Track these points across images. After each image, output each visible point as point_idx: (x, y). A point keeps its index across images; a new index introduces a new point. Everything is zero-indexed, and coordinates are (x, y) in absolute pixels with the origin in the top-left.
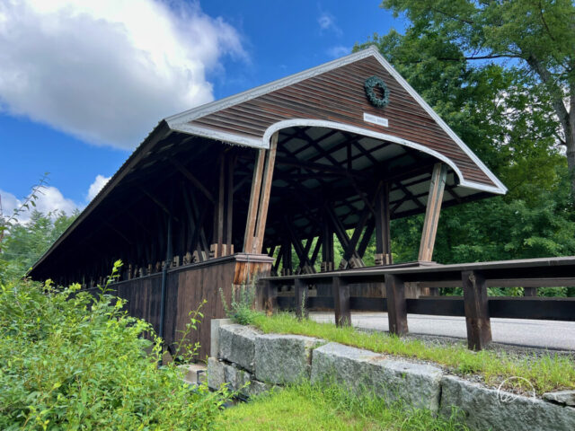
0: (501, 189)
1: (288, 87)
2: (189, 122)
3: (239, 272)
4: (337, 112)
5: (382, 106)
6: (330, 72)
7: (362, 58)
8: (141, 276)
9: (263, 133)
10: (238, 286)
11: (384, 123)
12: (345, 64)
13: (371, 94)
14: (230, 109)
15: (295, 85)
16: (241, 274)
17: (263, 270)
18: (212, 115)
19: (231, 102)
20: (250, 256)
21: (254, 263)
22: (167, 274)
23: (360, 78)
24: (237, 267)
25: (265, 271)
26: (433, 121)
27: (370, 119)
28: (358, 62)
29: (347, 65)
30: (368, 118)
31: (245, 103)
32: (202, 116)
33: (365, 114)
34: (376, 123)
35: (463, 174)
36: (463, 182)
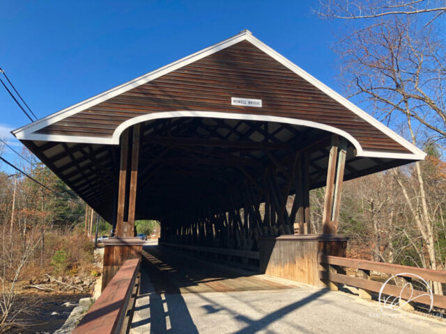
0: (419, 155)
1: (142, 85)
3: (108, 255)
4: (200, 101)
7: (231, 44)
9: (114, 131)
12: (211, 54)
16: (111, 256)
25: (136, 253)
27: (239, 102)
33: (233, 99)
34: (247, 105)
35: (361, 144)
36: (360, 152)
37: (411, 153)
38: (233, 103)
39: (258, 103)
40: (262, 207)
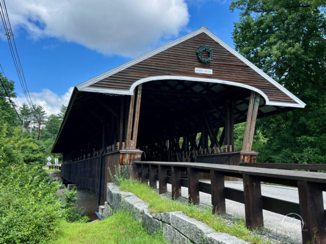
0: (302, 105)
1: (145, 60)
2: (89, 86)
3: (122, 159)
4: (177, 70)
5: (208, 62)
6: (173, 47)
7: (195, 35)
8: (97, 156)
9: (130, 87)
10: (122, 166)
11: (210, 72)
12: (183, 41)
13: (200, 57)
14: (111, 77)
15: (150, 58)
16: (124, 160)
17: (136, 157)
18: (101, 81)
19: (111, 73)
20: (128, 151)
21: (131, 154)
22: (102, 157)
23: (193, 47)
24: (121, 156)
25: (138, 158)
26: (248, 67)
27: (199, 71)
28: (193, 38)
29: (185, 41)
30: (198, 70)
31: (120, 72)
32: (95, 82)
33: (196, 69)
34: (204, 73)
35: (268, 98)
36: (268, 103)
37: (296, 103)
38: (196, 72)
39: (209, 71)
40: (181, 140)
